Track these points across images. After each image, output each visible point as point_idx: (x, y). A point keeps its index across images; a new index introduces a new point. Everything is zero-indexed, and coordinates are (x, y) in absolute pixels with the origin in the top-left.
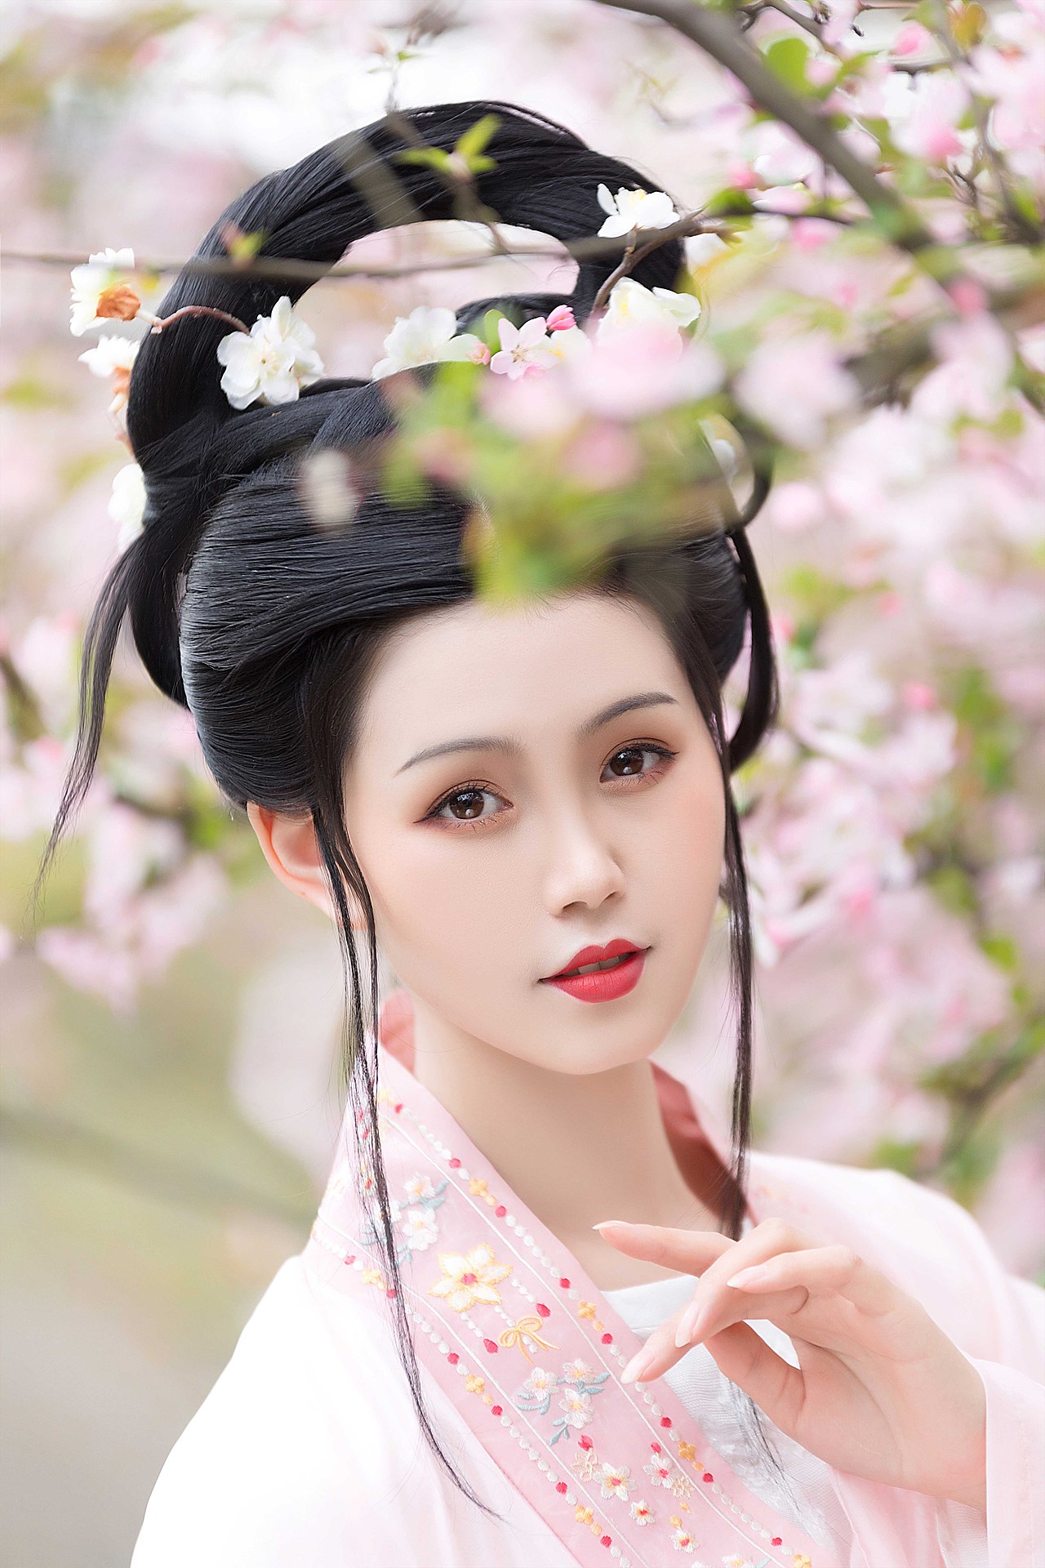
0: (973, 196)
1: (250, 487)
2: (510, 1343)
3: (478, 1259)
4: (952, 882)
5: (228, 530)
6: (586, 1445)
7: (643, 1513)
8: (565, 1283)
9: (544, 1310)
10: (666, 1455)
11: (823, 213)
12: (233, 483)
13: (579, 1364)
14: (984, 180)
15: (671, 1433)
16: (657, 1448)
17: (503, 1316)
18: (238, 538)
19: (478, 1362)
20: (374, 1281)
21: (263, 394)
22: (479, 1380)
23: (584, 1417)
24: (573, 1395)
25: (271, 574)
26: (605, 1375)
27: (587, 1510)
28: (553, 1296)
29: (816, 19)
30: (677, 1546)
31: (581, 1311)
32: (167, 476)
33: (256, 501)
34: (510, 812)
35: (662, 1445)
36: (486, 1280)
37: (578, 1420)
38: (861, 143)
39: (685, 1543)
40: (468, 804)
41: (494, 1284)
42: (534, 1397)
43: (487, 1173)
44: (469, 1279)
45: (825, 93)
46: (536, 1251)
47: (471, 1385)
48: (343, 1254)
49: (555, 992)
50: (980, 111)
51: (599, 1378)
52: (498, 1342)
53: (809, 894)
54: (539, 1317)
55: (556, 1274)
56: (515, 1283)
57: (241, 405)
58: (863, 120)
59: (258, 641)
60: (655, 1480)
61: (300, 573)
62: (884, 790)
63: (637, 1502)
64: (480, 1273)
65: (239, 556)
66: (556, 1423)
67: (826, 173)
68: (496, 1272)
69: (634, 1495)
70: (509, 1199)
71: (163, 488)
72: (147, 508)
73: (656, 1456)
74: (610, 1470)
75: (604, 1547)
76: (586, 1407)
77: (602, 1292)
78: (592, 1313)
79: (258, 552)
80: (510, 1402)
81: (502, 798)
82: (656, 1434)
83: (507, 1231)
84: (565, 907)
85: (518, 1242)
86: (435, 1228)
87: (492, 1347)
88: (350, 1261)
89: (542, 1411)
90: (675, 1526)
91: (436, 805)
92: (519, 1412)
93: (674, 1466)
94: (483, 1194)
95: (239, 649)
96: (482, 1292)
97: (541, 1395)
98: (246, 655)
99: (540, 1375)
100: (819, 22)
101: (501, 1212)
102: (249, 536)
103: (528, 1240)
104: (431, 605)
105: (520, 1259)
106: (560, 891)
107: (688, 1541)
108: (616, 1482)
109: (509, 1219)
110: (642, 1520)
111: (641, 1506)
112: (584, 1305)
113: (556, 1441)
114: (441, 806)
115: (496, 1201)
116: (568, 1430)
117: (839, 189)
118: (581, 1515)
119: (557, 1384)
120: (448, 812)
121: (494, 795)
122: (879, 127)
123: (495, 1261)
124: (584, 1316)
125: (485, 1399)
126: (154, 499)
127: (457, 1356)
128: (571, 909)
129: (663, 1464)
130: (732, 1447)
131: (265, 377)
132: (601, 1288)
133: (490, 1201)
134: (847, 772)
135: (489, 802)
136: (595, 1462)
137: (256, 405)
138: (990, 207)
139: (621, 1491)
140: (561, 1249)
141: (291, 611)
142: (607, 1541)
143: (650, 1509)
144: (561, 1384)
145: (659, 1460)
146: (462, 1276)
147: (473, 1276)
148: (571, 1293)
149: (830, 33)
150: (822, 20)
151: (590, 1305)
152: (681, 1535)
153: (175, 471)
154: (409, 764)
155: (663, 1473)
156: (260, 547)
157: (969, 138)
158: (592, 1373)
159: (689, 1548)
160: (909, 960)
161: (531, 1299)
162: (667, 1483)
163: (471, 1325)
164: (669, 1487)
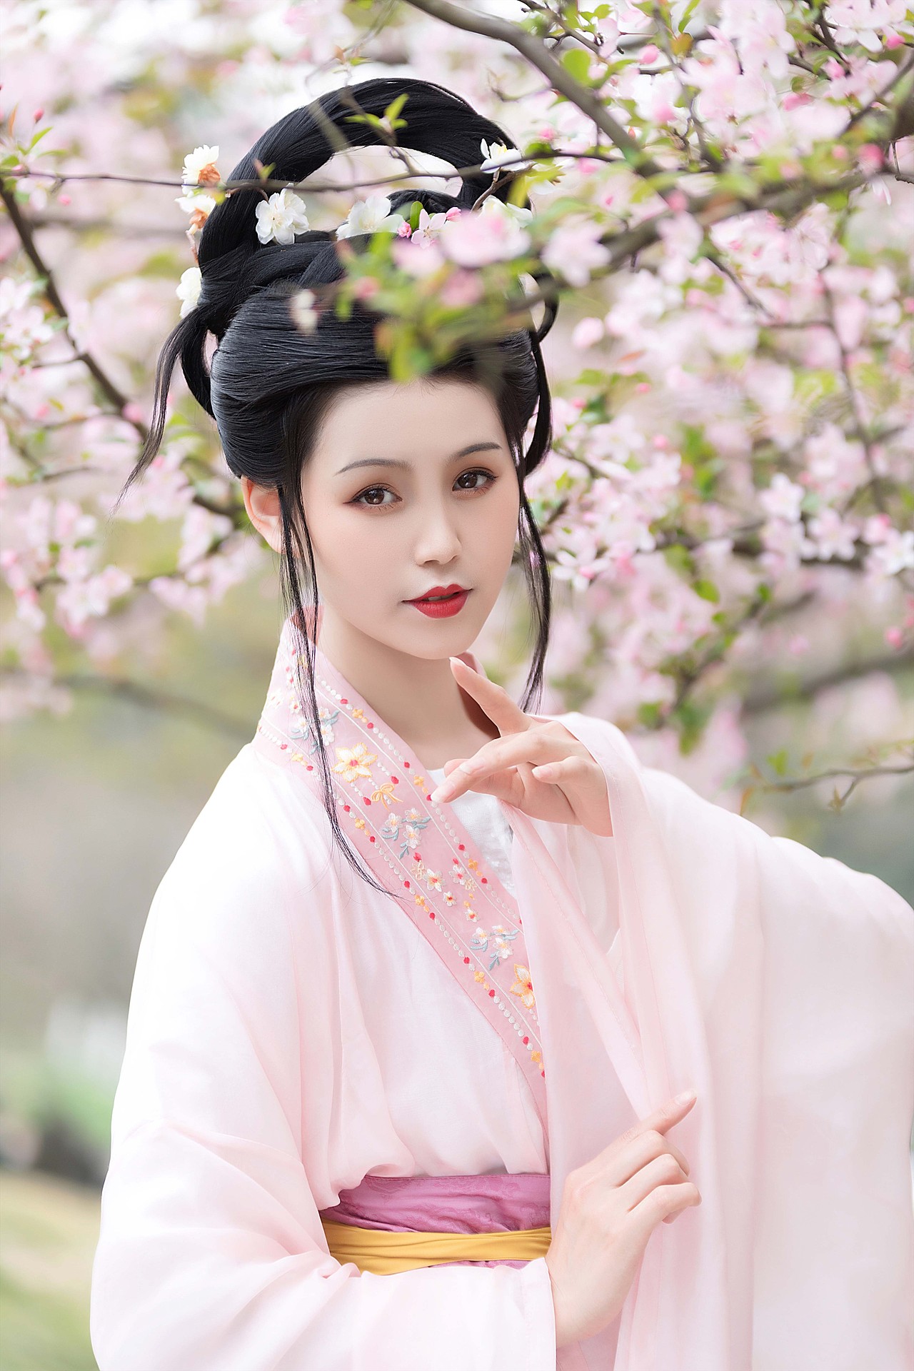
0: (685, 147)
1: (267, 294)
2: (377, 799)
3: (357, 752)
4: (678, 552)
5: (250, 318)
6: (418, 859)
7: (450, 899)
8: (407, 765)
9: (395, 780)
10: (461, 866)
11: (596, 155)
12: (257, 290)
13: (413, 811)
14: (693, 139)
15: (465, 854)
16: (456, 862)
17: (373, 784)
18: (256, 324)
19: (361, 811)
20: (299, 760)
21: (275, 237)
22: (362, 822)
23: (416, 842)
24: (410, 828)
25: (275, 349)
26: (428, 818)
27: (421, 897)
28: (400, 772)
29: (596, 42)
30: (469, 918)
31: (416, 781)
32: (218, 280)
33: (269, 304)
34: (400, 503)
35: (460, 860)
36: (363, 763)
37: (413, 844)
38: (619, 114)
39: (472, 917)
40: (376, 496)
41: (367, 765)
42: (391, 831)
43: (363, 706)
44: (354, 763)
45: (598, 86)
46: (390, 747)
47: (358, 825)
48: (279, 743)
49: (413, 611)
50: (689, 96)
51: (425, 820)
52: (371, 799)
53: (600, 553)
54: (392, 784)
55: (402, 760)
56: (379, 765)
57: (264, 242)
58: (620, 100)
59: (272, 385)
60: (456, 880)
61: (293, 351)
62: (638, 496)
63: (447, 892)
64: (360, 759)
65: (255, 335)
66: (402, 845)
67: (599, 132)
68: (367, 760)
69: (444, 888)
70: (374, 718)
71: (215, 287)
72: (202, 296)
73: (455, 866)
74: (431, 873)
75: (431, 919)
76: (417, 835)
77: (428, 771)
78: (422, 782)
79: (267, 335)
80: (379, 834)
81: (396, 495)
82: (456, 854)
83: (375, 737)
84: (426, 562)
85: (381, 742)
86: (332, 734)
87: (368, 802)
88: (284, 747)
89: (395, 838)
90: (467, 907)
91: (358, 495)
92: (383, 839)
93: (466, 873)
94: (360, 717)
95: (259, 390)
96: (361, 770)
97: (394, 829)
98: (263, 394)
99: (393, 818)
100: (598, 45)
101: (371, 726)
102: (262, 325)
103: (386, 741)
104: (360, 380)
105: (381, 750)
106: (425, 552)
107: (474, 915)
108: (435, 881)
109: (375, 730)
110: (450, 903)
111: (449, 895)
112: (418, 778)
113: (402, 856)
114: (361, 496)
115: (368, 720)
116: (408, 849)
117: (606, 141)
118: (418, 901)
119: (402, 822)
120: (363, 500)
121: (392, 493)
122: (630, 105)
123: (367, 752)
124: (417, 784)
125: (366, 832)
126: (207, 293)
127: (349, 807)
128: (430, 564)
129: (460, 871)
130: (498, 862)
131: (275, 228)
132: (427, 768)
133: (364, 721)
134: (617, 485)
135: (388, 497)
136: (423, 868)
137: (272, 243)
138: (696, 154)
139: (437, 885)
140: (404, 746)
141: (290, 371)
142: (433, 916)
143: (454, 897)
144: (404, 822)
145: (457, 869)
146: (350, 761)
147: (356, 762)
148: (410, 770)
149: (604, 51)
150: (600, 43)
151: (421, 778)
152: (470, 912)
153: (222, 278)
154: (344, 470)
155: (460, 876)
156: (268, 332)
157: (683, 113)
158: (421, 816)
159: (475, 920)
160: (657, 598)
161: (388, 774)
162: (462, 882)
163: (356, 790)
164: (463, 884)
